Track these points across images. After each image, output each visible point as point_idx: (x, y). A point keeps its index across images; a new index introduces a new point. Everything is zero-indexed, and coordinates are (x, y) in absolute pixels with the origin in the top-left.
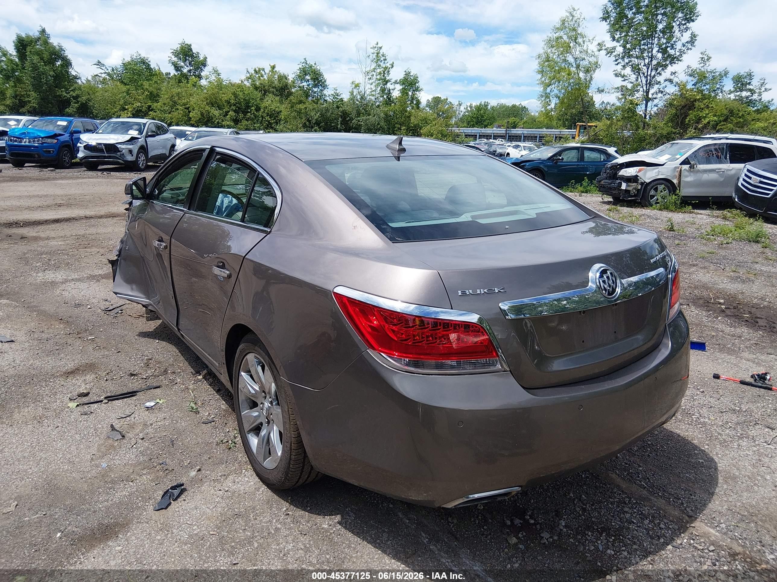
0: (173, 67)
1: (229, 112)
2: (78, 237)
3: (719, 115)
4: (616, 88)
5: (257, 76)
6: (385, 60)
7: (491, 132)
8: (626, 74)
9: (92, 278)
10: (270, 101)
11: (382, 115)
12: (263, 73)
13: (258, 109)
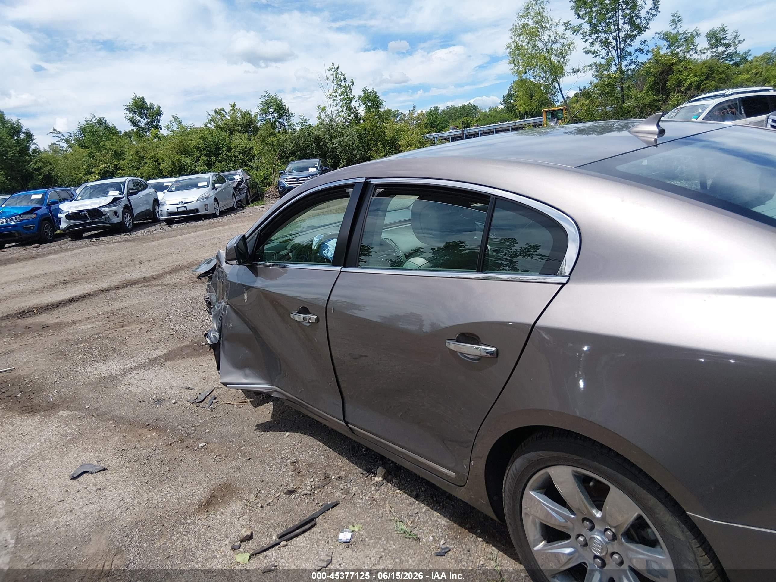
0: (130, 123)
1: (200, 157)
2: (108, 315)
3: (699, 75)
4: (589, 66)
5: (219, 117)
6: (344, 78)
7: (448, 134)
8: (596, 50)
9: (153, 362)
10: (239, 140)
11: (355, 134)
12: (224, 113)
13: (229, 149)
